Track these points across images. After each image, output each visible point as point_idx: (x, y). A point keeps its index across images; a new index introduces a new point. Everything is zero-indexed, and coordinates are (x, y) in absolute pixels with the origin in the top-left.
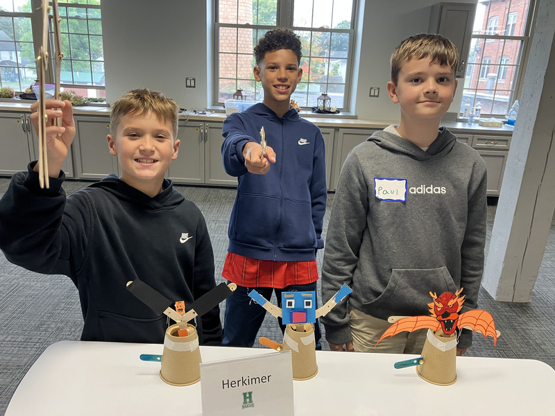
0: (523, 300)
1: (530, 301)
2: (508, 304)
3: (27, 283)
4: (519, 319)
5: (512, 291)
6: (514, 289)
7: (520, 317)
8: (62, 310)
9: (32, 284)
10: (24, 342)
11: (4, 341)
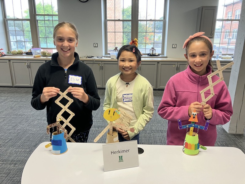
0: (241, 133)
1: (244, 133)
2: (234, 135)
3: (30, 129)
4: (238, 141)
5: (236, 129)
6: (236, 128)
7: (239, 140)
8: (44, 139)
9: (32, 129)
10: (30, 151)
11: (21, 151)
